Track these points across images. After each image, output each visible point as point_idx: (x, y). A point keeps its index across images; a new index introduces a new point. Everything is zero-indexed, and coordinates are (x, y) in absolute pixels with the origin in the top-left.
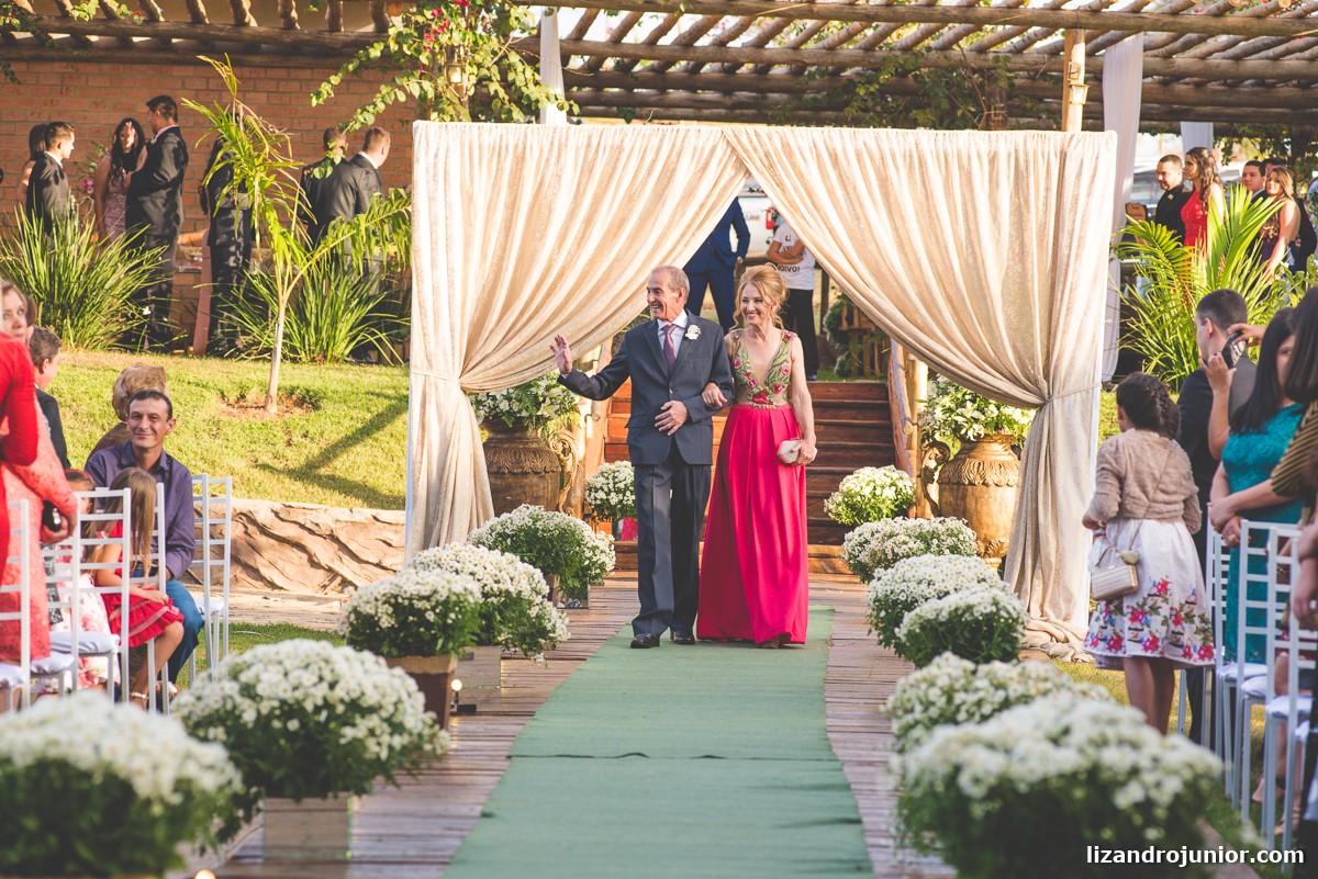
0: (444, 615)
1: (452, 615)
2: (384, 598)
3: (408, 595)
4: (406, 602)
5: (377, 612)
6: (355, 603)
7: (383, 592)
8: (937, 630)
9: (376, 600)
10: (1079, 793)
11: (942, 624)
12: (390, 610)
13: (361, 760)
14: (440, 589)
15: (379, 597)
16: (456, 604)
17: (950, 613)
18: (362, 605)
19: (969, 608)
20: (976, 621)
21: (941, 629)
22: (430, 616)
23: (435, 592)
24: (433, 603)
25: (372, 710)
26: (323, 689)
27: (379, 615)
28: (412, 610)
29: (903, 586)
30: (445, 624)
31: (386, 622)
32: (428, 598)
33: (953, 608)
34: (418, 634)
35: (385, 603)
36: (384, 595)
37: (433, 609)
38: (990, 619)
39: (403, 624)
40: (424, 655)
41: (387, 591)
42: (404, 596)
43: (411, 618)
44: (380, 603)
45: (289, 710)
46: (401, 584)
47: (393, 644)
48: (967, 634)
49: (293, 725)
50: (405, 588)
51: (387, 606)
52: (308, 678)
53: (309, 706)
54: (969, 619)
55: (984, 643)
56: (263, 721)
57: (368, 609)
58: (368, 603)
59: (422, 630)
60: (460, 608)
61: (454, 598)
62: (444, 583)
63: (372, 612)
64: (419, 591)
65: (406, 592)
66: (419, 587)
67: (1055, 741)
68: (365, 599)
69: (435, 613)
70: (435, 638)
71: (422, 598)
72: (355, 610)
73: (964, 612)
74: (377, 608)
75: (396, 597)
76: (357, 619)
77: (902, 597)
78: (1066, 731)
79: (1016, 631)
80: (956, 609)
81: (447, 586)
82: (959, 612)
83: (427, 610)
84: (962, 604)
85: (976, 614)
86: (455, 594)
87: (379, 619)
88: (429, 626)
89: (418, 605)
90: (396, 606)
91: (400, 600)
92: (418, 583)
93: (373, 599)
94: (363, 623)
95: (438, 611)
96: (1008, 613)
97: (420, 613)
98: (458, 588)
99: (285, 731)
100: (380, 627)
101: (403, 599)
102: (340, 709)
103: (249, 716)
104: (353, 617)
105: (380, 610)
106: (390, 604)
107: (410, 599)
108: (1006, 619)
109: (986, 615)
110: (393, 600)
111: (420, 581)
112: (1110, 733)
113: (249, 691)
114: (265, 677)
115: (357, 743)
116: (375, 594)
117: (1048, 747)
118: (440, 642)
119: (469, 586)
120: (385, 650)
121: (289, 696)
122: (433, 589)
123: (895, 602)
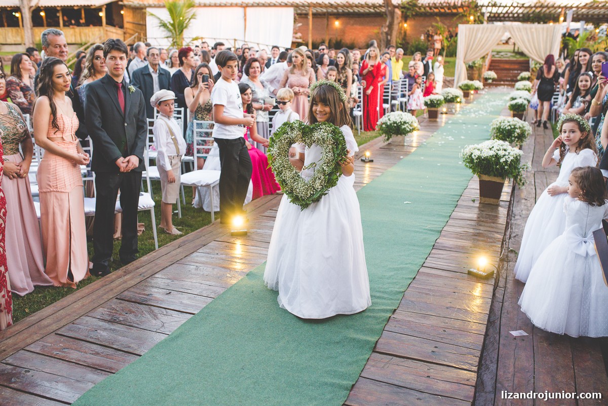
10: (493, 159)
13: (405, 131)
25: (408, 123)
26: (400, 119)
45: (395, 123)
49: (395, 125)
52: (398, 118)
53: (398, 122)
56: (391, 124)
67: (490, 149)
78: (493, 147)
99: (394, 126)
102: (402, 123)
103: (389, 124)
112: (501, 148)
113: (389, 120)
114: (392, 117)
115: (405, 128)
117: (489, 150)
121: (395, 121)
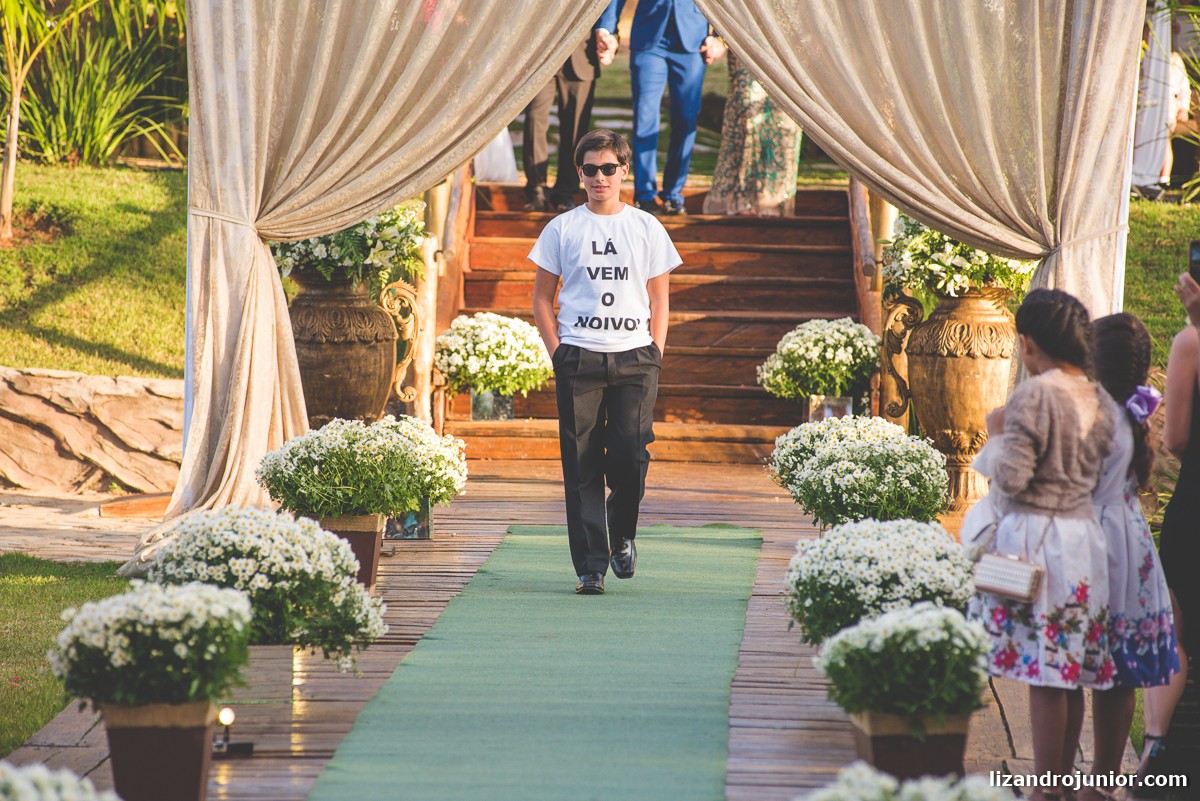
0: (200, 648)
1: (212, 648)
2: (117, 626)
3: (150, 621)
4: (148, 631)
5: (106, 645)
6: (77, 632)
7: (115, 616)
8: (868, 663)
9: (106, 627)
11: (874, 655)
12: (126, 642)
14: (194, 612)
15: (110, 624)
16: (218, 631)
17: (886, 641)
18: (87, 635)
19: (912, 634)
20: (921, 651)
21: (874, 662)
22: (182, 651)
23: (188, 616)
24: (186, 631)
27: (110, 649)
28: (155, 641)
29: (836, 565)
30: (202, 660)
31: (118, 659)
32: (178, 625)
33: (890, 634)
34: (165, 674)
35: (117, 632)
36: (118, 621)
37: (185, 640)
38: (940, 648)
39: (143, 661)
41: (121, 615)
42: (145, 622)
43: (154, 653)
44: (111, 632)
46: (141, 605)
47: (129, 687)
50: (147, 611)
51: (120, 636)
54: (912, 648)
55: (932, 682)
57: (96, 641)
58: (94, 631)
59: (170, 668)
60: (224, 637)
61: (214, 624)
62: (200, 603)
63: (101, 644)
64: (167, 615)
65: (147, 617)
66: (166, 610)
68: (91, 626)
69: (189, 647)
70: (188, 680)
71: (169, 625)
72: (77, 642)
73: (906, 639)
74: (107, 639)
75: (133, 623)
76: (79, 653)
77: (834, 581)
79: (975, 664)
80: (895, 635)
81: (205, 608)
82: (899, 639)
83: (176, 642)
84: (902, 628)
85: (922, 643)
86: (215, 618)
87: (111, 654)
88: (179, 663)
89: (165, 634)
90: (134, 637)
91: (139, 628)
92: (164, 604)
93: (101, 627)
94: (87, 659)
95: (191, 643)
96: (965, 640)
97: (168, 646)
98: (220, 611)
100: (111, 666)
101: (144, 626)
104: (73, 652)
105: (111, 643)
106: (126, 634)
107: (154, 627)
108: (962, 650)
109: (936, 644)
110: (129, 629)
111: (168, 601)
116: (105, 620)
118: (195, 684)
120: (118, 696)
122: (186, 612)
123: (825, 587)
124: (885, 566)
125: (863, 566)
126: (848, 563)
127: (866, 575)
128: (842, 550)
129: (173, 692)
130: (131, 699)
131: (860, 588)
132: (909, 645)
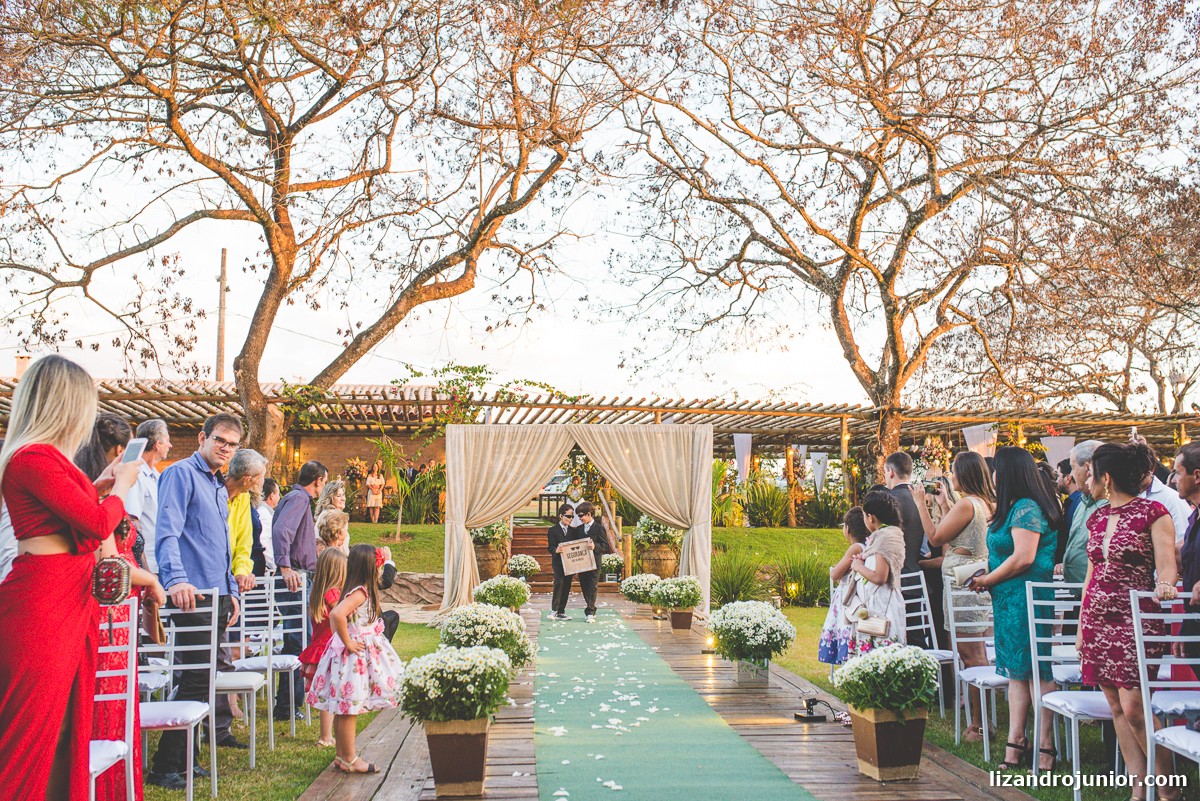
0: (482, 686)
1: (489, 686)
2: (432, 673)
3: (452, 670)
4: (450, 676)
5: (425, 685)
7: (430, 667)
8: (874, 681)
9: (425, 674)
11: (879, 676)
12: (437, 683)
14: (477, 664)
15: (427, 672)
16: (492, 675)
17: (886, 668)
18: (414, 678)
19: (901, 662)
20: (907, 672)
22: (471, 689)
23: (474, 666)
24: (473, 676)
27: (428, 688)
28: (454, 682)
29: (732, 621)
30: (483, 693)
31: (433, 694)
32: (468, 672)
33: (888, 663)
34: (462, 702)
35: (432, 677)
36: (432, 670)
37: (473, 681)
39: (448, 695)
40: (465, 719)
41: (434, 666)
42: (448, 671)
43: (454, 690)
44: (428, 677)
46: (445, 660)
47: (439, 710)
48: (899, 683)
50: (449, 664)
51: (434, 680)
54: (902, 671)
55: (913, 690)
57: (418, 682)
58: (418, 676)
59: (464, 699)
60: (495, 679)
61: (489, 670)
62: (481, 658)
63: (422, 685)
64: (461, 666)
65: (449, 667)
66: (460, 662)
68: (416, 673)
69: (475, 686)
70: (474, 705)
71: (463, 672)
72: (408, 683)
73: (897, 666)
74: (426, 681)
75: (441, 671)
76: (409, 690)
77: (733, 628)
80: (891, 664)
81: (484, 661)
82: (893, 666)
83: (467, 683)
85: (907, 668)
86: (490, 667)
87: (428, 691)
88: (469, 696)
89: (460, 678)
90: (441, 679)
91: (445, 675)
92: (460, 659)
93: (422, 674)
94: (414, 693)
95: (476, 683)
97: (463, 685)
98: (493, 663)
100: (429, 698)
101: (448, 673)
105: (428, 684)
106: (437, 678)
107: (453, 673)
109: (915, 668)
110: (439, 674)
116: (424, 669)
118: (479, 708)
119: (501, 660)
120: (433, 716)
122: (472, 664)
124: (754, 621)
125: (745, 621)
126: (738, 620)
127: (747, 624)
128: (734, 614)
129: (466, 714)
130: (441, 717)
131: (745, 630)
132: (900, 669)
